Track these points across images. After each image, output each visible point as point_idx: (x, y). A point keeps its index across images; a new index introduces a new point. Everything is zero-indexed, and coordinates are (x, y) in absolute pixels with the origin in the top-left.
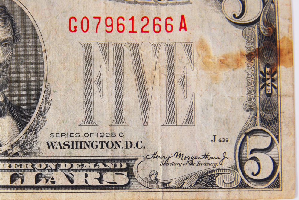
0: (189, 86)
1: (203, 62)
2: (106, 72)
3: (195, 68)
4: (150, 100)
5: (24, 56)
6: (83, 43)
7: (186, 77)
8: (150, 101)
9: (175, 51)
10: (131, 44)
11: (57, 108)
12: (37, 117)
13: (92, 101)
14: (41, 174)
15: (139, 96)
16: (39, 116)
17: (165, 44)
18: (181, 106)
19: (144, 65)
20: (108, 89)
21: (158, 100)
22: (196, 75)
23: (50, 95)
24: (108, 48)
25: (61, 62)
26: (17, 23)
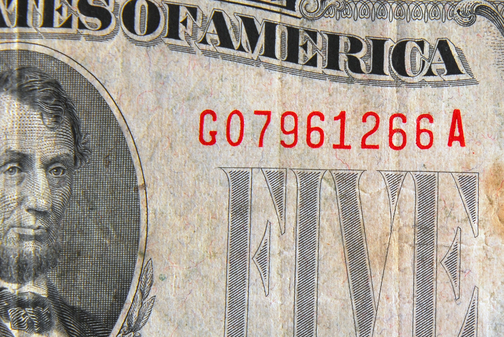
0: (467, 272)
1: (499, 218)
2: (278, 237)
3: (482, 232)
4: (377, 301)
5: (96, 197)
6: (230, 170)
7: (459, 252)
8: (377, 304)
9: (436, 192)
10: (338, 175)
11: (166, 315)
12: (121, 335)
13: (246, 301)
15: (352, 292)
16: (125, 332)
17: (414, 176)
18: (446, 317)
19: (365, 222)
20: (281, 276)
21: (395, 303)
22: (482, 247)
23: (151, 285)
24: (284, 182)
25: (178, 213)
26: (83, 122)
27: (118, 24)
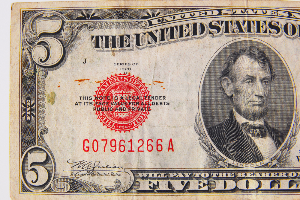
5: (279, 91)
12: (290, 138)
14: (293, 181)
23: (299, 121)
27: (282, 32)
